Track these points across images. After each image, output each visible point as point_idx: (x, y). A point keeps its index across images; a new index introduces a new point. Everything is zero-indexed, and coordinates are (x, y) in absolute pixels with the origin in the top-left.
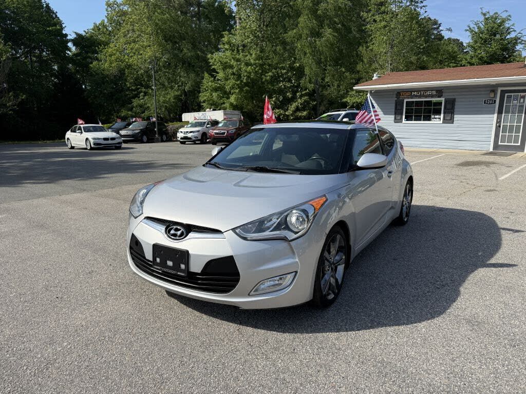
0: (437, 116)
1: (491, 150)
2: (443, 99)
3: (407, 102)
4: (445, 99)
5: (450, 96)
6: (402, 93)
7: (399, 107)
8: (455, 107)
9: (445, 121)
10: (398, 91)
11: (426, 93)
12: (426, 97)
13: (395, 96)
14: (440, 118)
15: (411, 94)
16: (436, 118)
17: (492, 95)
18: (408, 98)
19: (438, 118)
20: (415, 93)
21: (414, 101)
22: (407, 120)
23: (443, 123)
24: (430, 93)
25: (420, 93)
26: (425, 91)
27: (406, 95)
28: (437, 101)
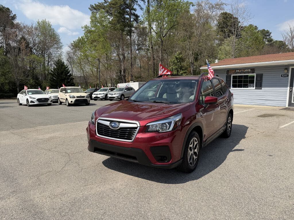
0: (252, 85)
1: (287, 106)
2: (255, 75)
3: (233, 76)
4: (256, 74)
5: (260, 72)
6: (230, 71)
7: (228, 80)
8: (263, 79)
10: (228, 70)
11: (244, 71)
12: (245, 73)
13: (226, 73)
14: (254, 86)
15: (236, 71)
16: (251, 86)
17: (286, 71)
18: (234, 74)
19: (252, 86)
20: (238, 71)
21: (237, 76)
22: (233, 87)
23: (256, 89)
24: (247, 71)
25: (241, 71)
26: (244, 69)
27: (233, 72)
28: (251, 75)
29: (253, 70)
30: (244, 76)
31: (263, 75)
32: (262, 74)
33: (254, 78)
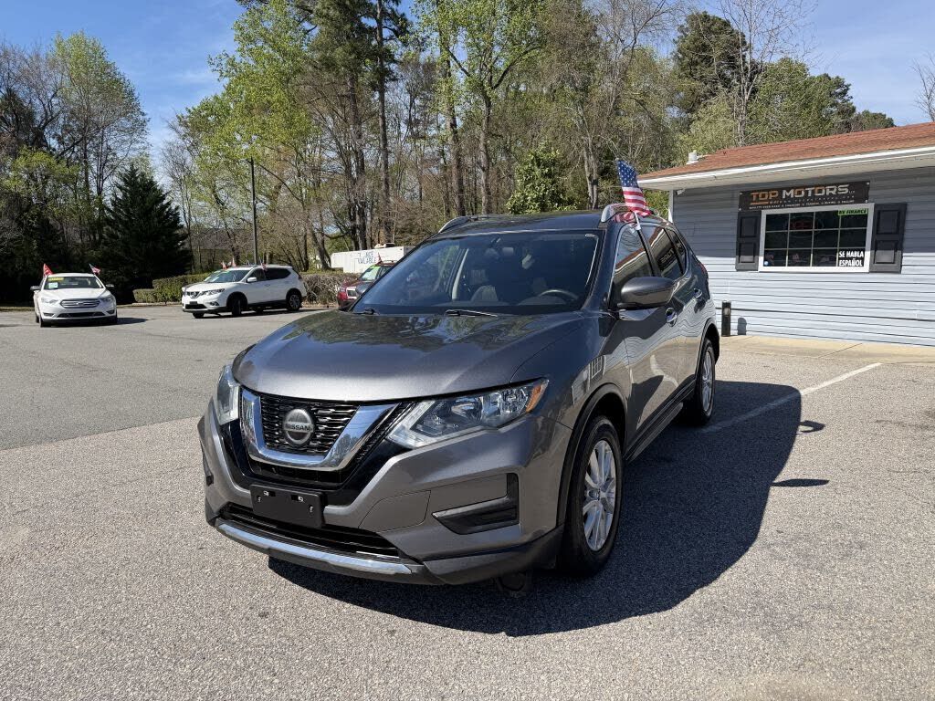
0: (856, 254)
2: (868, 208)
3: (769, 217)
4: (876, 206)
5: (892, 196)
6: (754, 194)
7: (747, 231)
8: (908, 226)
9: (877, 267)
10: (744, 189)
11: (820, 191)
12: (821, 201)
13: (737, 202)
14: (862, 259)
15: (781, 195)
16: (851, 259)
18: (772, 206)
19: (857, 258)
20: (792, 191)
21: (787, 215)
22: (770, 265)
23: (871, 272)
24: (833, 192)
25: (803, 193)
26: (819, 186)
27: (766, 198)
28: (852, 211)
29: (859, 186)
30: (818, 213)
31: (910, 208)
32: (905, 205)
33: (866, 225)
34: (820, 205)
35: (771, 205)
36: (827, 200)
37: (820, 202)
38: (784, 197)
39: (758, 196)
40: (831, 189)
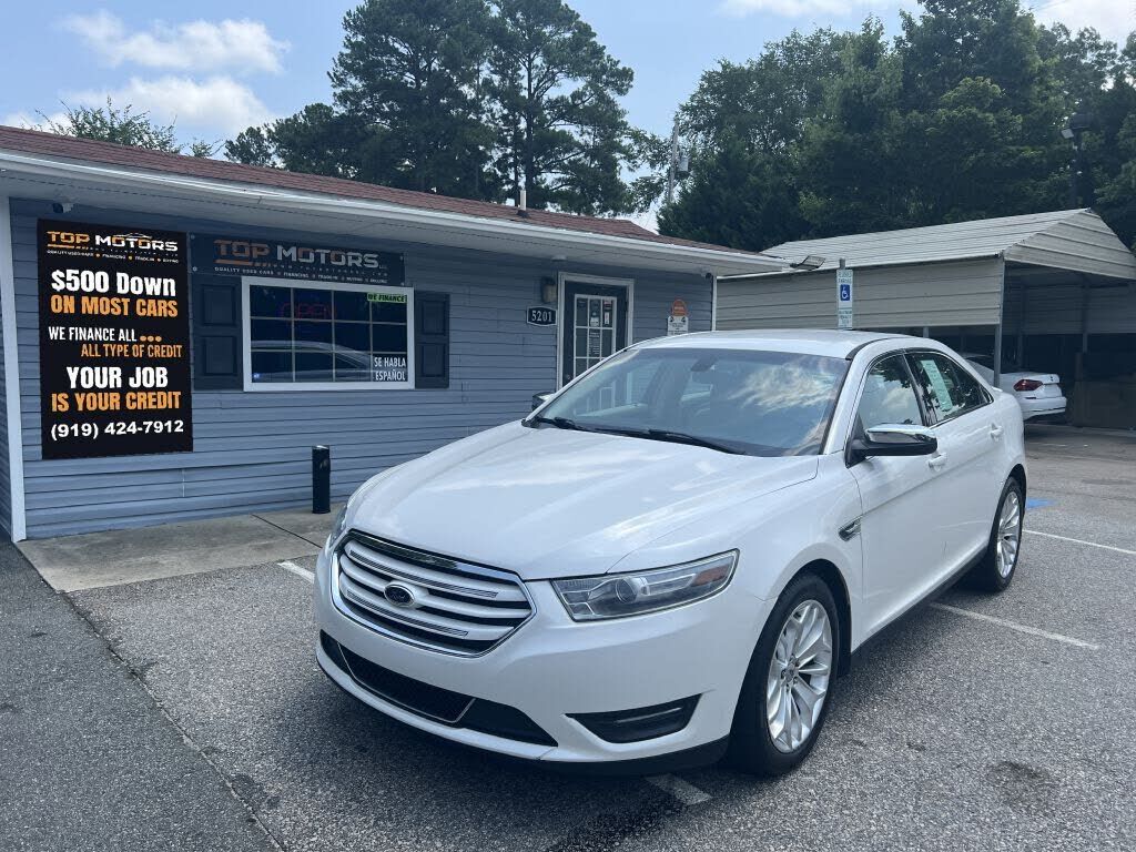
0: (396, 362)
2: (406, 293)
3: (253, 288)
4: (416, 293)
5: (431, 281)
6: (223, 242)
7: (220, 314)
8: (453, 325)
9: (424, 380)
11: (338, 258)
12: (343, 274)
14: (404, 369)
15: (273, 252)
16: (389, 369)
18: (261, 272)
19: (397, 367)
21: (288, 289)
23: (418, 387)
24: (358, 263)
25: (312, 255)
26: (337, 249)
27: (247, 254)
28: (386, 297)
29: (393, 258)
30: (337, 294)
31: (453, 301)
32: (447, 296)
33: (405, 320)
34: (339, 281)
35: (258, 269)
36: (351, 276)
37: (339, 275)
38: (280, 258)
39: (229, 248)
40: (355, 258)
